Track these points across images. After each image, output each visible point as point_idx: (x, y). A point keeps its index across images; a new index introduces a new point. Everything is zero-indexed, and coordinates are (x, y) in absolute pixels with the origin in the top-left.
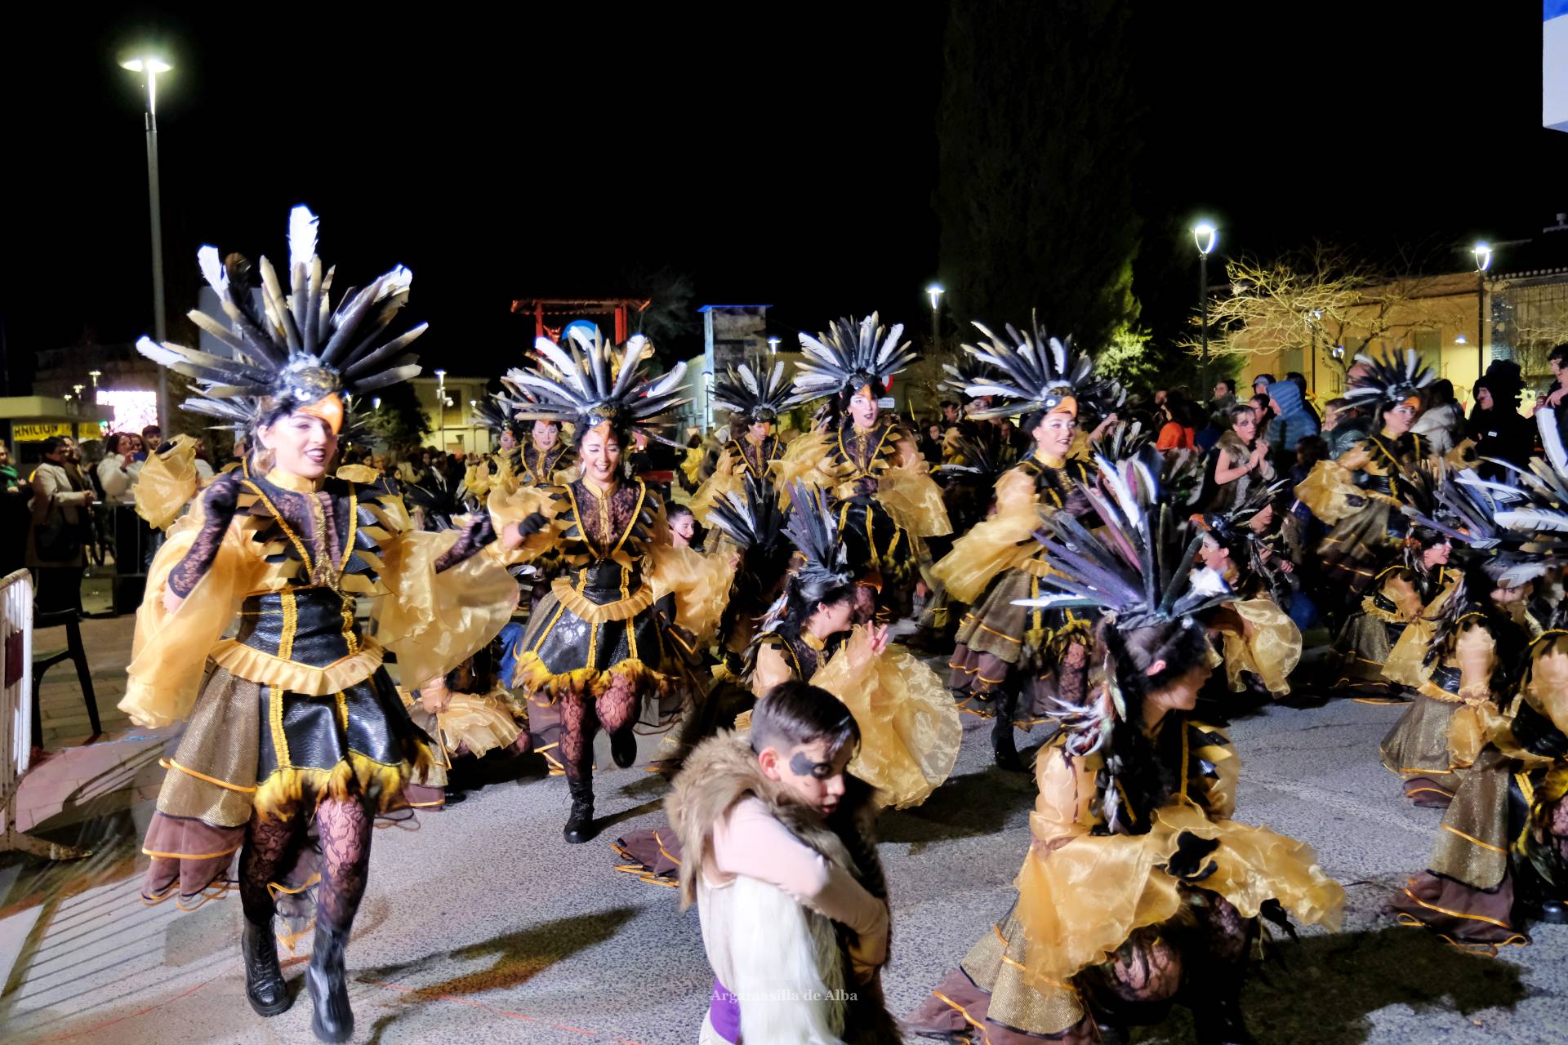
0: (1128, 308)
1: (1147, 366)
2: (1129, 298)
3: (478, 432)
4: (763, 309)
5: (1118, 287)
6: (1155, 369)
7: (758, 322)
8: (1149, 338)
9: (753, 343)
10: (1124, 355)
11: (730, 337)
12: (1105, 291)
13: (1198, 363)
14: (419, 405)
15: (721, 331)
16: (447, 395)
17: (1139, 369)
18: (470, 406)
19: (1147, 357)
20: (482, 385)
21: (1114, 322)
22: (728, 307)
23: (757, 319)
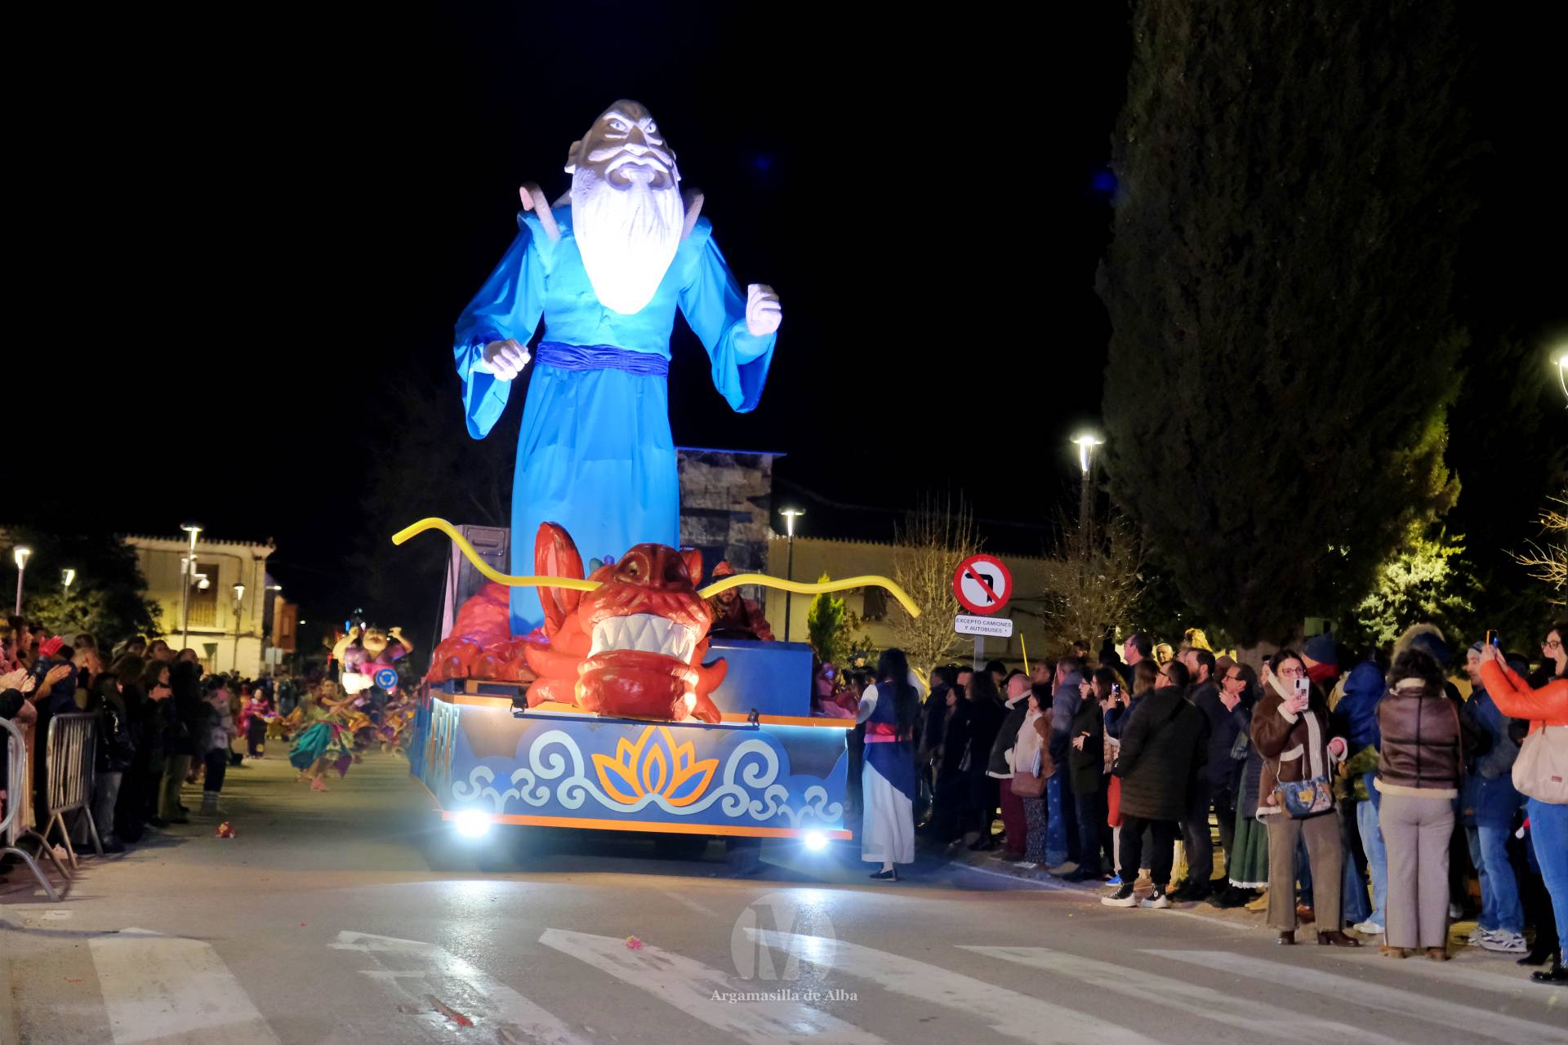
0: (1438, 488)
1: (1453, 600)
2: (1439, 474)
3: (242, 641)
4: (767, 459)
5: (1421, 449)
6: (1469, 606)
7: (758, 482)
8: (1458, 551)
9: (746, 518)
10: (1414, 578)
11: (707, 503)
12: (1398, 455)
13: (1555, 595)
14: (144, 585)
15: (692, 492)
16: (200, 569)
17: (1439, 605)
18: (233, 596)
19: (1454, 584)
20: (257, 558)
21: (1412, 510)
22: (707, 451)
23: (758, 475)
